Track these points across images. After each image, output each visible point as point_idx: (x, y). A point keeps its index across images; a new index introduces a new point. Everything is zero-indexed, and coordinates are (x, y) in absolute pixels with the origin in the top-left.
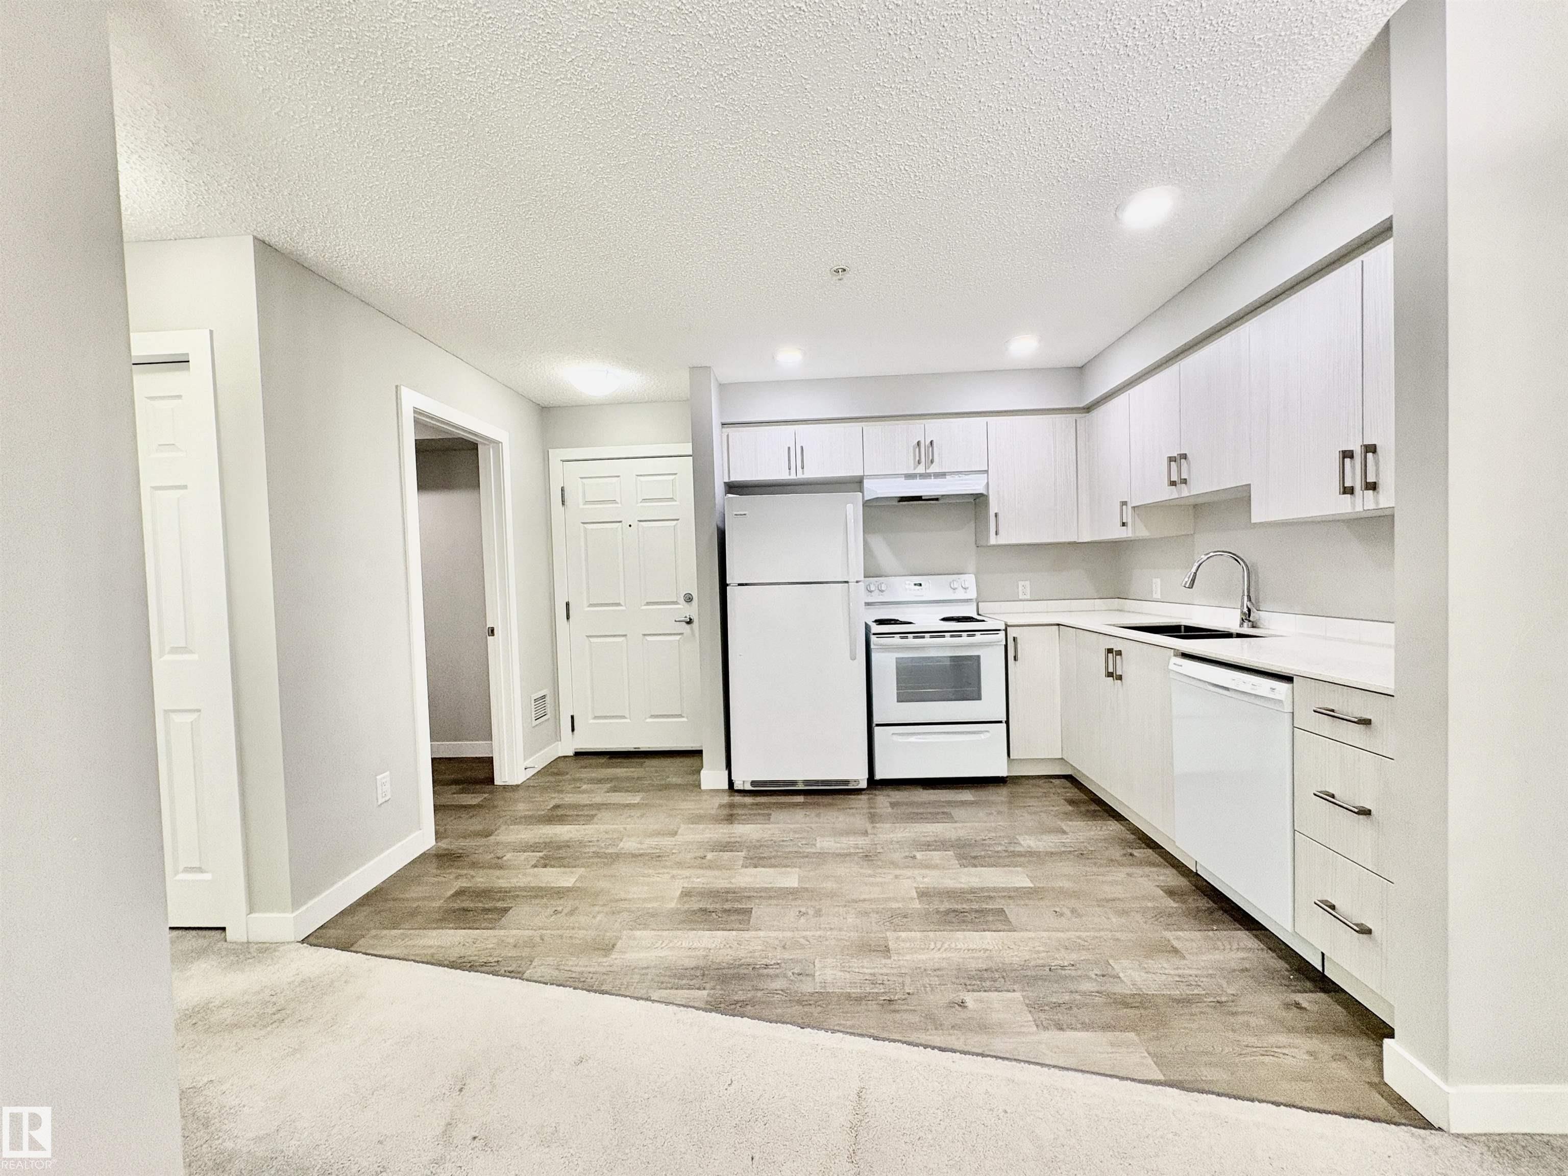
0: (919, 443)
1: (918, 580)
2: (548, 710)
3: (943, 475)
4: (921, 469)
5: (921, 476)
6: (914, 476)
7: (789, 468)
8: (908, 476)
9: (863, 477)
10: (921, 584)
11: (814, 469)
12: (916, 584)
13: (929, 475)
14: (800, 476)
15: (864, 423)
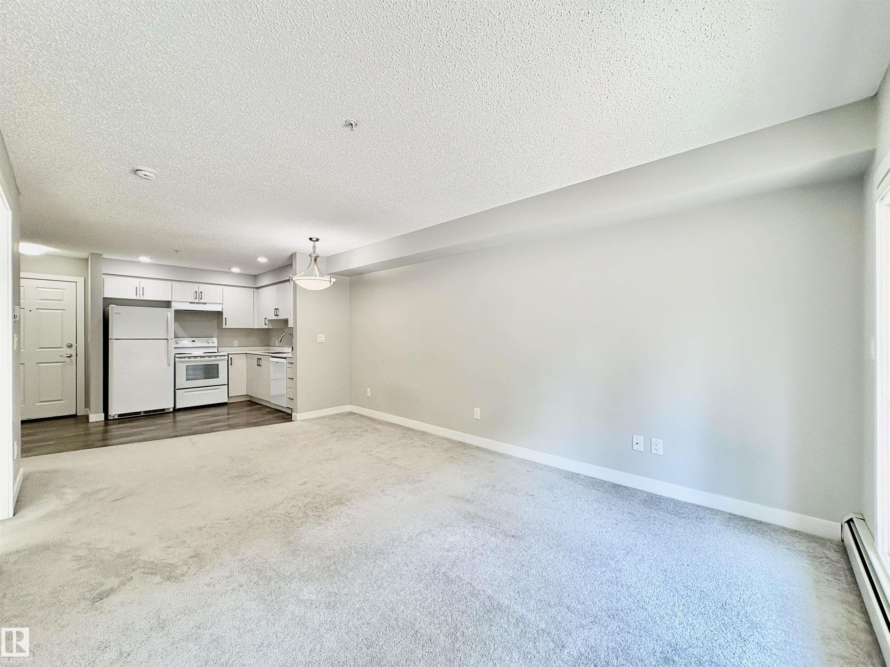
0: (196, 292)
1: (193, 339)
3: (205, 303)
4: (197, 301)
5: (197, 303)
6: (194, 303)
7: (136, 295)
8: (191, 303)
9: (170, 302)
10: (194, 341)
11: (148, 297)
12: (192, 341)
13: (200, 303)
14: (142, 298)
15: (173, 282)
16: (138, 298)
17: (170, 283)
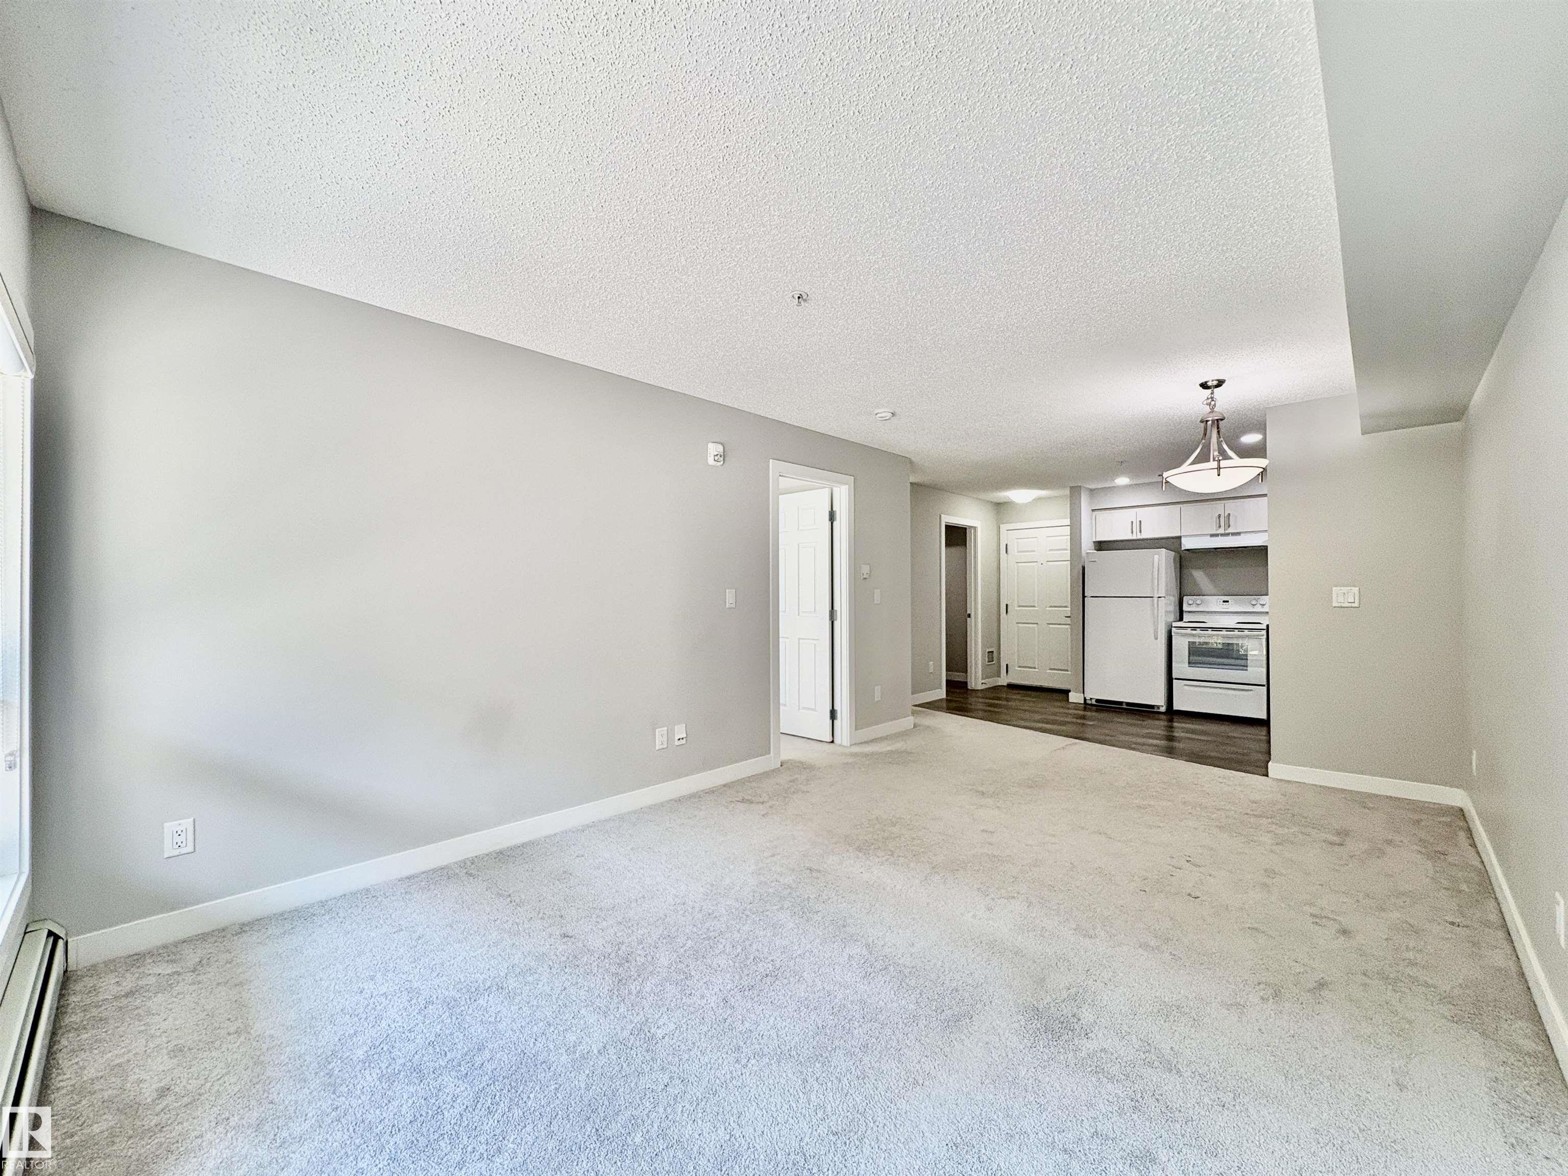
0: (1219, 516)
1: (1226, 598)
2: (995, 659)
3: (1238, 534)
4: (1221, 531)
5: (1222, 535)
6: (1217, 535)
7: (1132, 533)
8: (1212, 535)
9: (1179, 538)
10: (1228, 602)
11: (1148, 533)
12: (1224, 602)
13: (1228, 534)
14: (1139, 537)
15: (1181, 506)
16: (1134, 537)
17: (1179, 506)
